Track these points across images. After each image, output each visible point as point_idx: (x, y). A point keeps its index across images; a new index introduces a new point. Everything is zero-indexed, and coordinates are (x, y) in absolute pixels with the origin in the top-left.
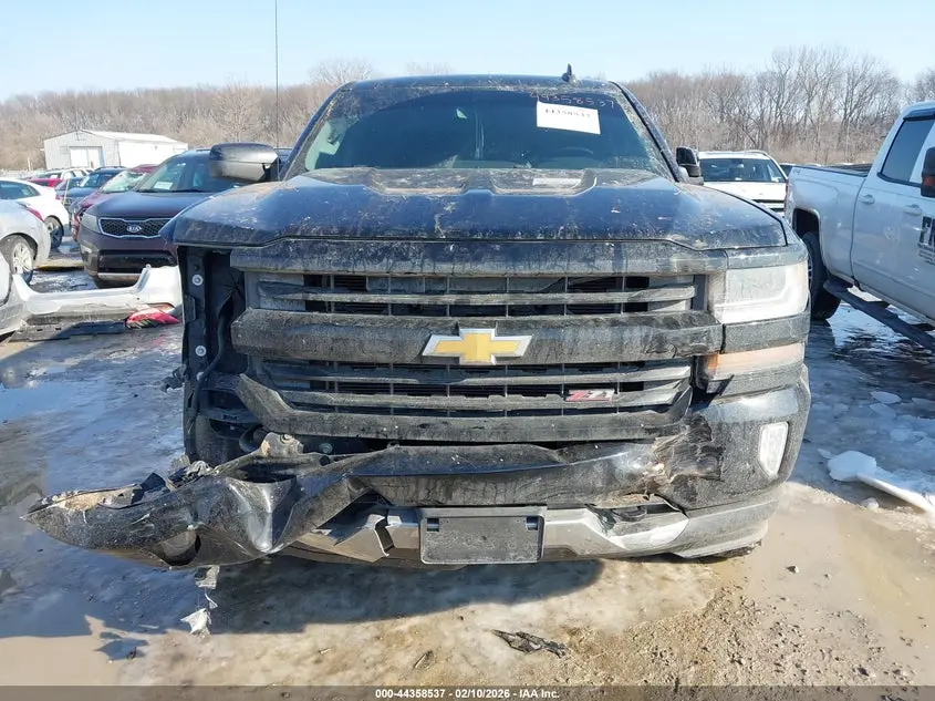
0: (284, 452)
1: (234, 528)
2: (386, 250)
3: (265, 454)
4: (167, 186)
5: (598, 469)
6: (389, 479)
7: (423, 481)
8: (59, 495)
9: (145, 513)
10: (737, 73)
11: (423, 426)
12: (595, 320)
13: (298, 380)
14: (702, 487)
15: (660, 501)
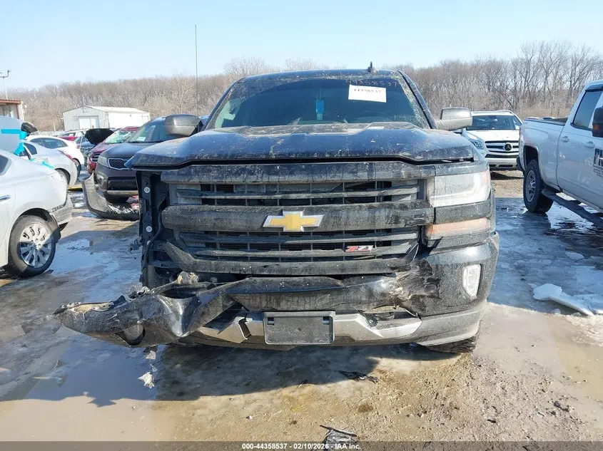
0: (190, 282)
1: (162, 322)
2: (243, 170)
3: (179, 283)
4: (143, 139)
5: (363, 289)
6: (245, 295)
7: (264, 296)
8: (70, 304)
9: (115, 313)
10: (498, 59)
11: (265, 267)
12: (360, 206)
13: (199, 242)
14: (429, 302)
15: (403, 310)
